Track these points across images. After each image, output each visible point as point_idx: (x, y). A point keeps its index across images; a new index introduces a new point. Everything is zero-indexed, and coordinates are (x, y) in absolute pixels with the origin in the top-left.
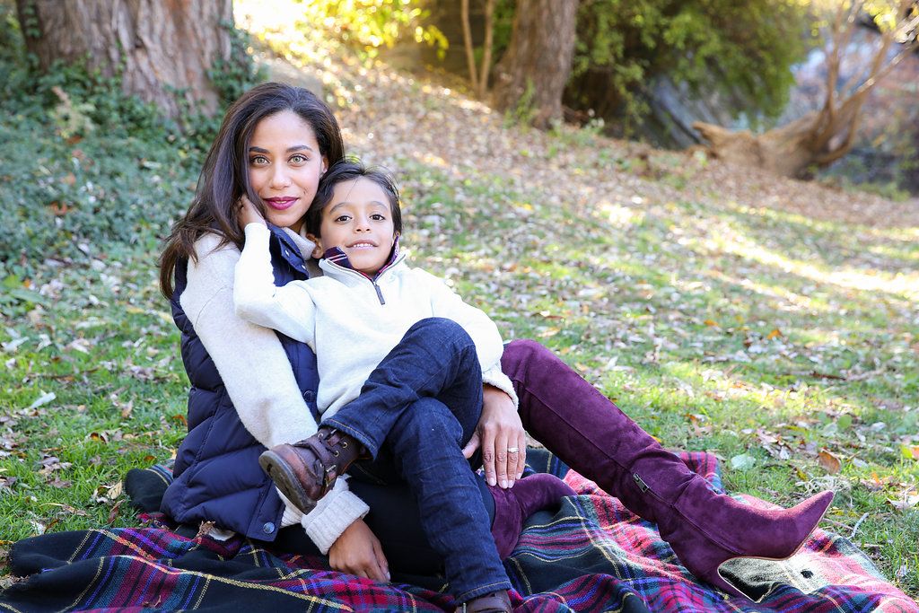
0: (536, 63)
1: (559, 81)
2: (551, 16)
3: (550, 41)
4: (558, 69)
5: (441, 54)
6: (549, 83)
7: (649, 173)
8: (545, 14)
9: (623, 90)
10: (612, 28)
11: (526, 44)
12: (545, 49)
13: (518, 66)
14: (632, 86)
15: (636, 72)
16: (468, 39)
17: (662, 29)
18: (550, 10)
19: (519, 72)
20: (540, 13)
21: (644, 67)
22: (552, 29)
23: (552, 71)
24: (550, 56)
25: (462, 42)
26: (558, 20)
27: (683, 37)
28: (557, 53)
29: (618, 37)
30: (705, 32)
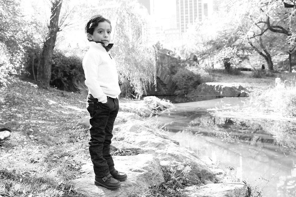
0: (44, 77)
1: (48, 81)
2: (46, 70)
3: (46, 74)
4: (48, 78)
5: (29, 75)
6: (47, 81)
7: (63, 96)
8: (45, 69)
9: (63, 82)
10: (61, 71)
11: (42, 74)
12: (45, 75)
13: (41, 78)
14: (65, 81)
15: (66, 79)
16: (34, 74)
17: (70, 71)
18: (46, 68)
19: (41, 79)
20: (44, 69)
21: (67, 78)
22: (46, 72)
23: (47, 79)
24: (46, 77)
25: (33, 74)
26: (47, 70)
27: (74, 73)
28: (48, 76)
29: (62, 73)
30: (78, 72)
